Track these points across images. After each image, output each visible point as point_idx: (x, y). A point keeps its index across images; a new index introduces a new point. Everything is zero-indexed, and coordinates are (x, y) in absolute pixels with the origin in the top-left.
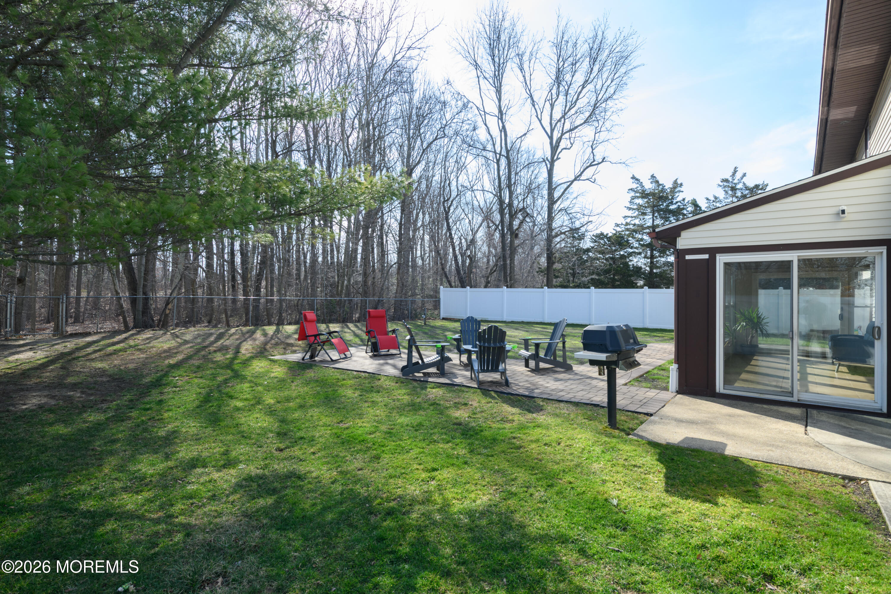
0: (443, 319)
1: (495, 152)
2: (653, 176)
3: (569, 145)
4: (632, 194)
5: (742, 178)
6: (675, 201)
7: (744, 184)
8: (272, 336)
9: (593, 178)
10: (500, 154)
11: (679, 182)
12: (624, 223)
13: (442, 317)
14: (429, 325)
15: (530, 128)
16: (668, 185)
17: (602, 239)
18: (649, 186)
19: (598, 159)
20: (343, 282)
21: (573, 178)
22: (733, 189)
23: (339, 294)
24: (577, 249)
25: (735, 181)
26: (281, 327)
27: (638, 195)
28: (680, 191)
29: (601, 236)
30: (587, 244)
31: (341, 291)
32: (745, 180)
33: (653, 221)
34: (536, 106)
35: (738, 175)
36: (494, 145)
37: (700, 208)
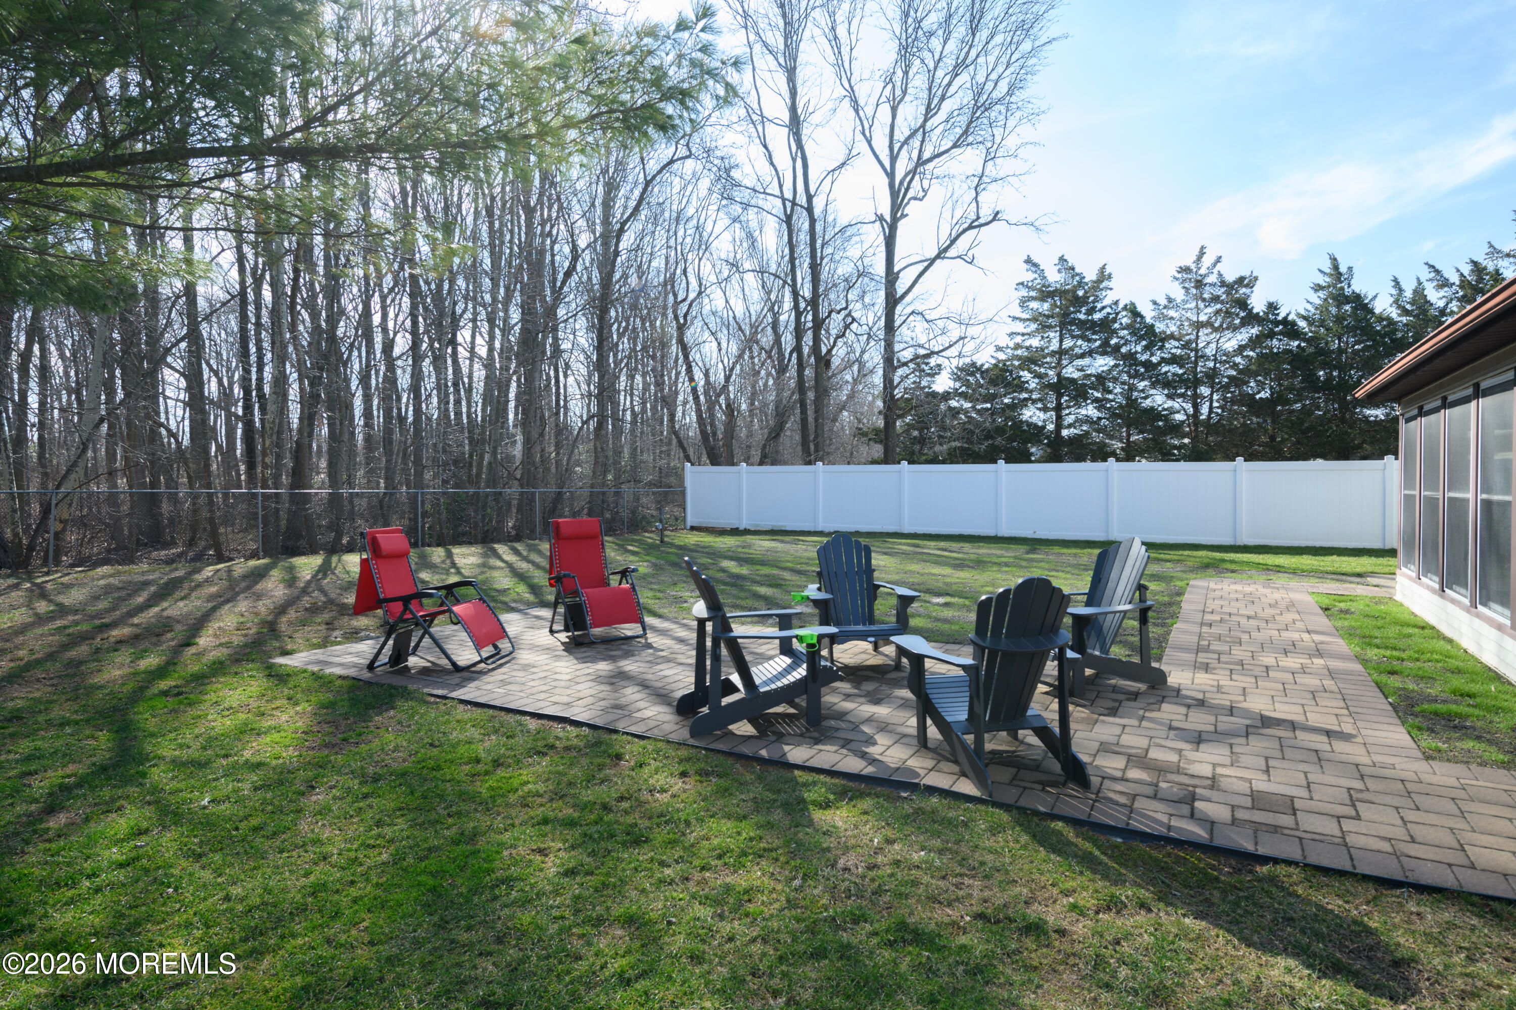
0: (693, 528)
1: (784, 200)
2: (1062, 259)
3: (921, 194)
4: (1024, 292)
5: (1215, 265)
6: (1099, 306)
7: (1220, 274)
8: (309, 583)
9: (970, 254)
10: (794, 203)
11: (1108, 271)
12: (1011, 345)
13: (689, 524)
14: (672, 545)
15: (854, 152)
16: (1091, 276)
17: (972, 374)
18: (1054, 277)
19: (986, 214)
20: (482, 458)
21: (936, 252)
22: (1199, 284)
23: (474, 481)
24: (928, 394)
25: (1203, 271)
26: (334, 559)
27: (1033, 294)
28: (1107, 288)
29: (973, 369)
30: (943, 383)
31: (479, 475)
32: (1219, 267)
33: (1061, 341)
34: (861, 113)
35: (1207, 261)
36: (781, 186)
37: (1142, 317)
